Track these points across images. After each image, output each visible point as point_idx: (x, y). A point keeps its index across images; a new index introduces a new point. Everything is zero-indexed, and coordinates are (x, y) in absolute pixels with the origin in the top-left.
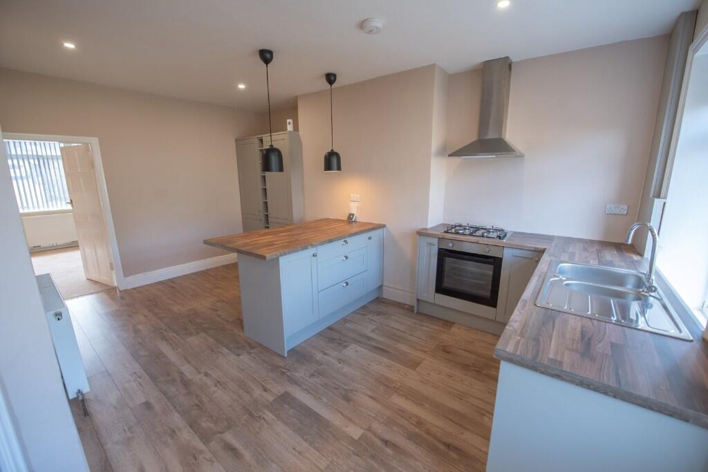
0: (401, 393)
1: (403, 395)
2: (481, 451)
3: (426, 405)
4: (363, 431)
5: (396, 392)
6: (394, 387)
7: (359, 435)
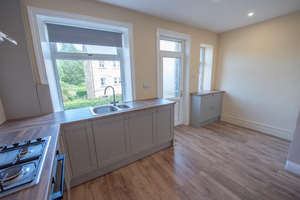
0: (177, 186)
1: (176, 184)
2: (159, 158)
3: (168, 176)
4: (199, 173)
5: (180, 188)
6: (179, 191)
7: (201, 172)
